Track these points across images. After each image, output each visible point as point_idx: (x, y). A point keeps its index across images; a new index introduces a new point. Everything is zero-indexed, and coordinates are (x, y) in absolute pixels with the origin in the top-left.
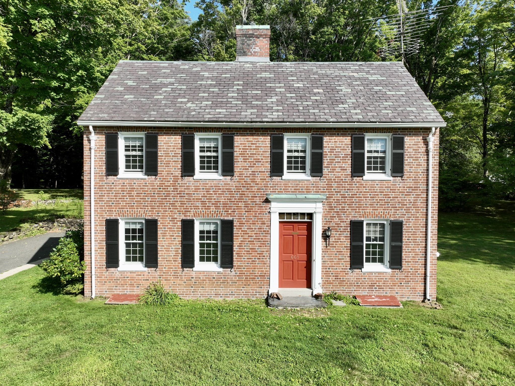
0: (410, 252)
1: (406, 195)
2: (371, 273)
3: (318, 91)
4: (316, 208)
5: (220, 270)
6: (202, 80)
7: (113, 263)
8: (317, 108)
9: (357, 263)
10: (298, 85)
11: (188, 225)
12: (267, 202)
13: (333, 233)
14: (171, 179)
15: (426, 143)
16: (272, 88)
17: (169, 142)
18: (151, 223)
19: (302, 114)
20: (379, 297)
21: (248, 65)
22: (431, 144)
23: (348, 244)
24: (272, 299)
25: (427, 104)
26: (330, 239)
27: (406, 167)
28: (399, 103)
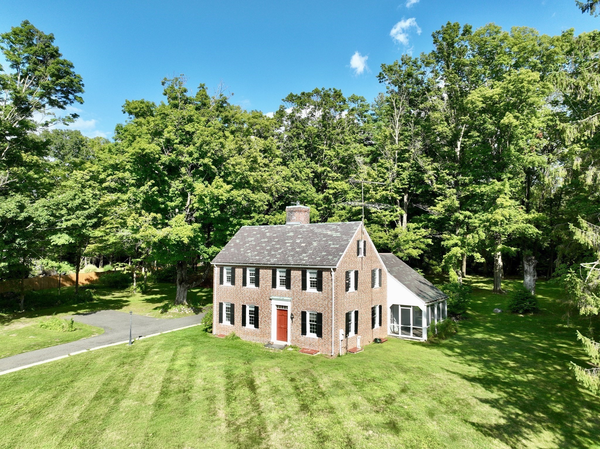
0: (326, 330)
1: (324, 301)
2: (310, 338)
3: (303, 245)
4: (289, 304)
5: (255, 329)
6: (264, 238)
7: (221, 321)
8: (293, 256)
9: (304, 332)
10: (298, 241)
11: (244, 307)
12: (271, 299)
13: (295, 316)
14: (239, 287)
15: (331, 275)
16: (286, 243)
17: (239, 272)
18: (233, 306)
19: (284, 260)
20: (312, 350)
21: (289, 227)
22: (333, 276)
23: (300, 322)
24: (269, 344)
25: (340, 254)
26: (294, 319)
27: (323, 287)
28: (329, 254)
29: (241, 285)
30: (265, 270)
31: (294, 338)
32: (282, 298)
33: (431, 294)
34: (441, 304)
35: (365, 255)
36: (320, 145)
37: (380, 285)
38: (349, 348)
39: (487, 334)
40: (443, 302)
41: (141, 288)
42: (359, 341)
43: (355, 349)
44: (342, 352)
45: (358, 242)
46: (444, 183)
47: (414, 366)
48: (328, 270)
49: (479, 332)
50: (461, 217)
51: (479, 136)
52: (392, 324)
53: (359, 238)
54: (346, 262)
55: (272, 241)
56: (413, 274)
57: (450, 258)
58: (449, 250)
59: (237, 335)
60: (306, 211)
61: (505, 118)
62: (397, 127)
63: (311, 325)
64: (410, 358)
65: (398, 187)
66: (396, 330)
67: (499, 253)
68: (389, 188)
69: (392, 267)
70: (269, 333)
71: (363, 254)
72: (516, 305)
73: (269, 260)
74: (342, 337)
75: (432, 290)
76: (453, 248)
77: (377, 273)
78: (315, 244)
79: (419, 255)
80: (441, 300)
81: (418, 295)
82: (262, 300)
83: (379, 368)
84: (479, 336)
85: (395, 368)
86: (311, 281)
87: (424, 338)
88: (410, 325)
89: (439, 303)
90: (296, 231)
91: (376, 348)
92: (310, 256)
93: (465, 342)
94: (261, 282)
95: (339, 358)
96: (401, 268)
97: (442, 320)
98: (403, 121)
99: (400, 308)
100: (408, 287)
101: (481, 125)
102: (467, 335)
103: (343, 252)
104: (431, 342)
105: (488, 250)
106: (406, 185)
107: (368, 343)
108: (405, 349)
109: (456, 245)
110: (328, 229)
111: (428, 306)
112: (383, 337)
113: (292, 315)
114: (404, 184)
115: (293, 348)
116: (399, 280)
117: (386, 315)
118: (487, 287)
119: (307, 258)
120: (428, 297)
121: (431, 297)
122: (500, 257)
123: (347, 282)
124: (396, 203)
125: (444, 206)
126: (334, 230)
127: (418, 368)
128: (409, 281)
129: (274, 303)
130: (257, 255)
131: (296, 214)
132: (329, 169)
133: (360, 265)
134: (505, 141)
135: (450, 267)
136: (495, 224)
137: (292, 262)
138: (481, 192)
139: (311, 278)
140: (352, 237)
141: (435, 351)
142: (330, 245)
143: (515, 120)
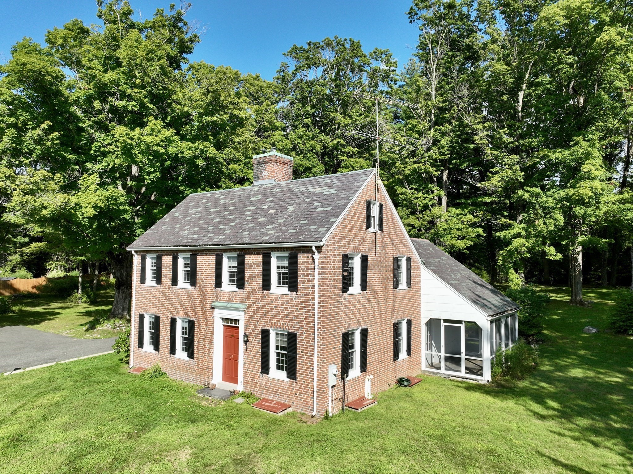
0: (303, 365)
1: (300, 309)
2: (275, 380)
3: (272, 211)
4: (240, 315)
5: (188, 359)
6: (215, 207)
7: (141, 344)
8: (251, 230)
9: (265, 369)
10: (265, 207)
11: (173, 322)
12: (213, 308)
13: (251, 339)
14: (167, 287)
15: (313, 260)
16: (245, 211)
17: (167, 260)
18: (157, 318)
19: (235, 237)
20: (278, 403)
21: (257, 188)
22: (316, 261)
23: (260, 350)
24: (207, 389)
25: (332, 220)
26: (249, 344)
27: (300, 283)
28: (312, 221)
29: (170, 283)
30: (205, 257)
31: (249, 379)
32: (229, 305)
33: (494, 302)
34: (509, 319)
35: (381, 229)
36: (332, 112)
37: (409, 284)
38: (349, 399)
39: (589, 370)
40: (512, 315)
41: (89, 297)
42: (368, 385)
43: (361, 400)
44: (333, 409)
45: (368, 203)
46: (501, 148)
47: (479, 446)
48: (307, 250)
49: (574, 366)
50: (527, 196)
51: (550, 83)
52: (430, 352)
53: (370, 195)
54: (342, 237)
55: (225, 210)
56: (462, 270)
57: (510, 254)
58: (508, 243)
59: (163, 370)
60: (285, 164)
61: (603, 34)
62: (434, 78)
63: (278, 354)
64: (467, 423)
65: (435, 157)
66: (435, 361)
67: (580, 249)
68: (423, 161)
69: (429, 258)
70: (210, 368)
71: (377, 228)
72: (624, 322)
73: (211, 239)
74: (332, 380)
75: (494, 296)
76: (515, 240)
77: (404, 263)
78: (291, 209)
79: (467, 248)
80: (509, 312)
81: (475, 302)
82: (200, 309)
83: (404, 452)
84: (577, 373)
85: (439, 453)
86: (279, 273)
87: (486, 377)
88: (460, 354)
89: (507, 317)
90: (265, 193)
91: (400, 398)
92: (278, 229)
93: (559, 385)
94: (199, 278)
95: (326, 422)
96: (443, 260)
97: (511, 345)
98: (442, 70)
99: (443, 324)
100: (457, 288)
101: (555, 65)
102: (556, 371)
103: (337, 217)
104: (500, 385)
105: (564, 243)
106: (446, 155)
107: (387, 388)
108: (454, 402)
109: (518, 235)
110: (317, 184)
111: (491, 322)
112: (412, 374)
113: (245, 335)
114: (443, 154)
115: (244, 397)
116: (441, 277)
117: (419, 336)
118: (556, 297)
119: (273, 232)
120: (491, 306)
121: (496, 307)
122: (581, 253)
123: (346, 274)
124: (432, 182)
125: (502, 179)
126: (326, 185)
127: (489, 451)
128: (456, 279)
129: (218, 314)
130: (198, 232)
131: (269, 166)
132: (343, 142)
133: (372, 246)
134: (593, 85)
135: (510, 268)
136: (581, 202)
137: (246, 238)
138: (557, 158)
139: (279, 268)
140: (355, 192)
141: (510, 404)
142: (316, 208)
143: (619, 38)
